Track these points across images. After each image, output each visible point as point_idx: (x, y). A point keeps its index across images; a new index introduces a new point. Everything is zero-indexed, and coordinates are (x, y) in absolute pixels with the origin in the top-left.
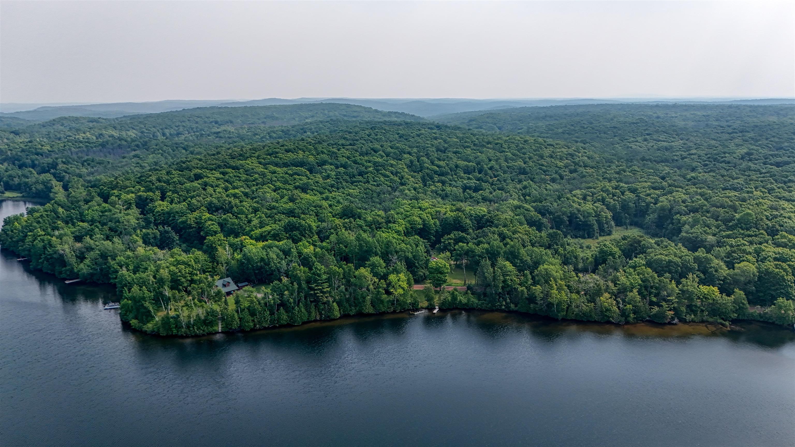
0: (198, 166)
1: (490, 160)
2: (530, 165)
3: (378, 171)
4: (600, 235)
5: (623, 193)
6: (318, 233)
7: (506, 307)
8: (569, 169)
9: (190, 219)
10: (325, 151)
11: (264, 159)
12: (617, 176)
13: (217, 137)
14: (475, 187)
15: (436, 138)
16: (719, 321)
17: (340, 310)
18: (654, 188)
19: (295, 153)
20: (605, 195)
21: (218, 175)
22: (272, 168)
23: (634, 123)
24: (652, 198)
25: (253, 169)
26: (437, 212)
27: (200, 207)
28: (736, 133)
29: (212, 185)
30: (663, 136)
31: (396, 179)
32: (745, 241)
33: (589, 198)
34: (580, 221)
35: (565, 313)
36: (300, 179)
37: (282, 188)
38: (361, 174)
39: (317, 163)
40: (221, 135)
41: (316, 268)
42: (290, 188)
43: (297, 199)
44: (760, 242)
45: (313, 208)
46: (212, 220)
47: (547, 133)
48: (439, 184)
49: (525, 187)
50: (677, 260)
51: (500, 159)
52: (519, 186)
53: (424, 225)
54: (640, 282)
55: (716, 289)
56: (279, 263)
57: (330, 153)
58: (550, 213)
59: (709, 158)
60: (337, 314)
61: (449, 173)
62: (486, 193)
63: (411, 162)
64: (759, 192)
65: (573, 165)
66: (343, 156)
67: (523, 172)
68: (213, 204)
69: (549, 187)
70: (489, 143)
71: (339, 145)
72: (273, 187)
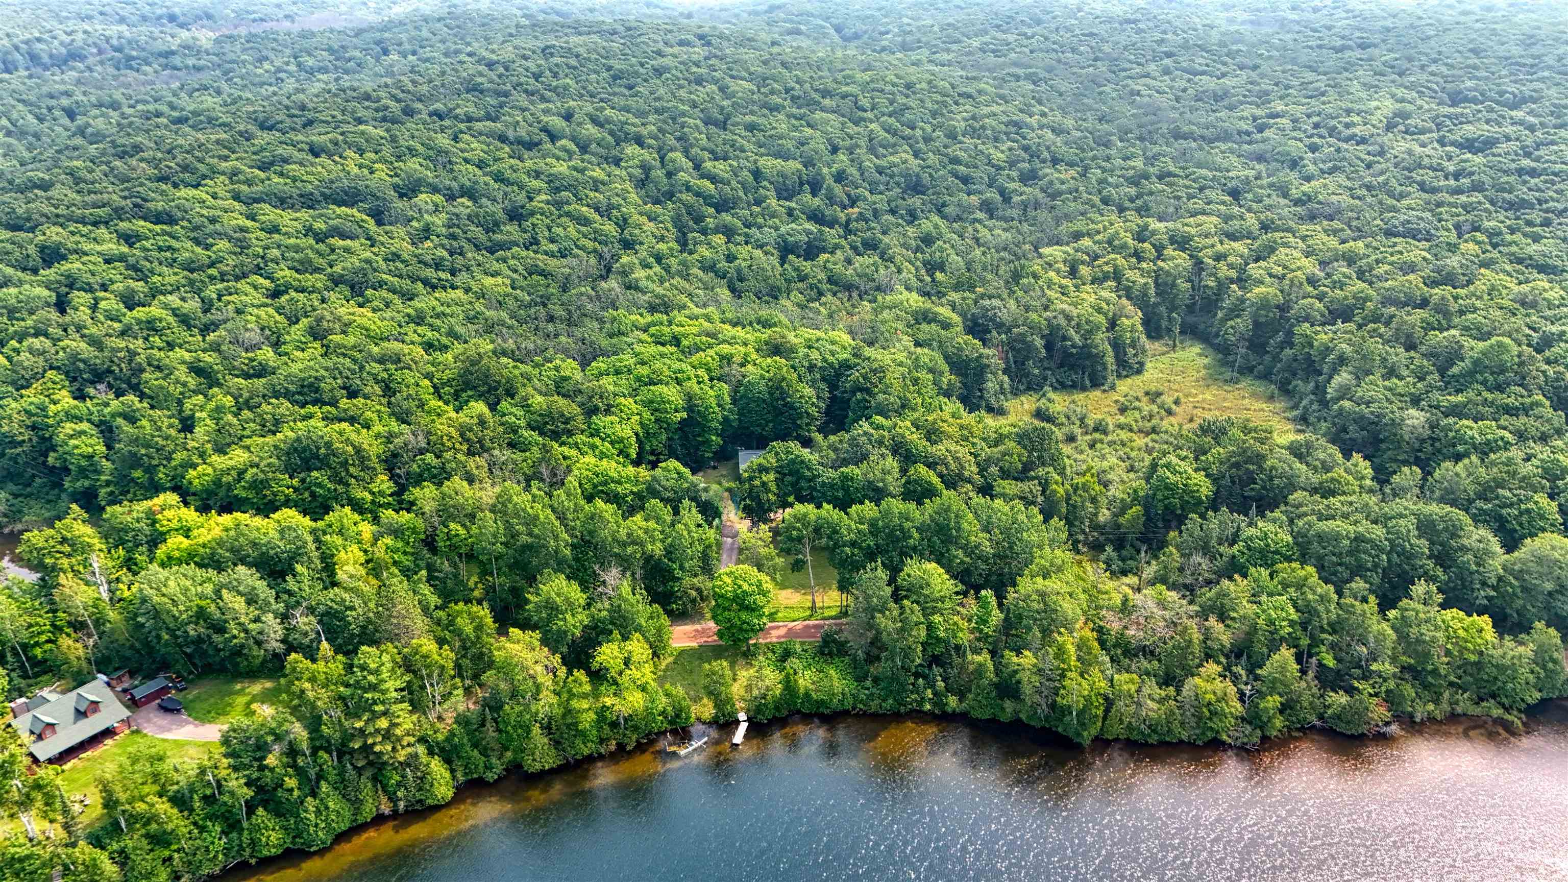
0: (59, 211)
1: (835, 150)
2: (930, 162)
3: (559, 204)
4: (1119, 376)
5: (1159, 249)
6: (391, 462)
7: (935, 704)
8: (1019, 170)
9: (10, 417)
10: (419, 147)
11: (249, 183)
12: (1133, 191)
13: (165, 67)
14: (809, 243)
15: (699, 81)
16: (1497, 712)
17: (452, 771)
18: (1232, 237)
19: (337, 158)
20: (1121, 261)
21: (112, 247)
22: (269, 213)
23: (1128, 21)
24: (1231, 266)
25: (213, 221)
26: (722, 357)
27: (45, 371)
28: (1350, 48)
29: (88, 284)
30: (1201, 61)
31: (610, 228)
32: (1505, 428)
33: (1084, 270)
34: (1073, 346)
35: (1099, 724)
36: (347, 250)
37: (292, 287)
38: (516, 215)
39: (396, 187)
40: (177, 61)
41: (363, 668)
42: (319, 285)
43: (330, 331)
44: (1543, 433)
45: (376, 367)
46: (79, 419)
47: (948, 51)
48: (719, 240)
49: (928, 240)
50: (1378, 532)
51: (858, 146)
52: (911, 231)
53: (690, 408)
54: (1294, 616)
55: (1485, 622)
56: (257, 620)
57: (431, 153)
58: (1000, 326)
59: (1316, 126)
60: (444, 790)
61: (740, 198)
62: (835, 261)
63: (646, 168)
64: (1471, 245)
65: (1027, 157)
66: (467, 161)
67: (916, 188)
68: (84, 361)
69: (984, 233)
70: (826, 93)
71: (456, 117)
72: (267, 283)
